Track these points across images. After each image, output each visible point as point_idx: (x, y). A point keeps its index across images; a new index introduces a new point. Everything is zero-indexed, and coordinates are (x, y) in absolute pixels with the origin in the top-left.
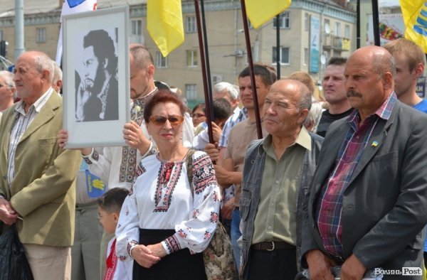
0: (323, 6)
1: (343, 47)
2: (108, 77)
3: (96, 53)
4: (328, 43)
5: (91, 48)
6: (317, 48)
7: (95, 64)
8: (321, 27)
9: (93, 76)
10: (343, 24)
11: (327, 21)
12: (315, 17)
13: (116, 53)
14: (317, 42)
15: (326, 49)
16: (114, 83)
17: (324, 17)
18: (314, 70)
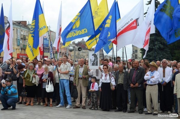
0: (21, 27)
1: (26, 38)
2: (96, 60)
3: (94, 57)
4: (22, 37)
5: (93, 56)
6: (19, 39)
7: (94, 58)
8: (20, 33)
9: (94, 59)
10: (26, 31)
11: (22, 31)
12: (19, 30)
13: (98, 57)
14: (19, 37)
15: (22, 39)
16: (97, 61)
17: (21, 30)
18: (19, 45)
